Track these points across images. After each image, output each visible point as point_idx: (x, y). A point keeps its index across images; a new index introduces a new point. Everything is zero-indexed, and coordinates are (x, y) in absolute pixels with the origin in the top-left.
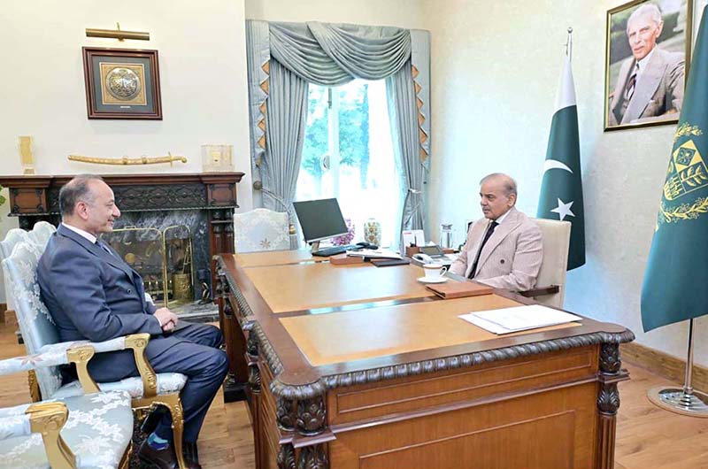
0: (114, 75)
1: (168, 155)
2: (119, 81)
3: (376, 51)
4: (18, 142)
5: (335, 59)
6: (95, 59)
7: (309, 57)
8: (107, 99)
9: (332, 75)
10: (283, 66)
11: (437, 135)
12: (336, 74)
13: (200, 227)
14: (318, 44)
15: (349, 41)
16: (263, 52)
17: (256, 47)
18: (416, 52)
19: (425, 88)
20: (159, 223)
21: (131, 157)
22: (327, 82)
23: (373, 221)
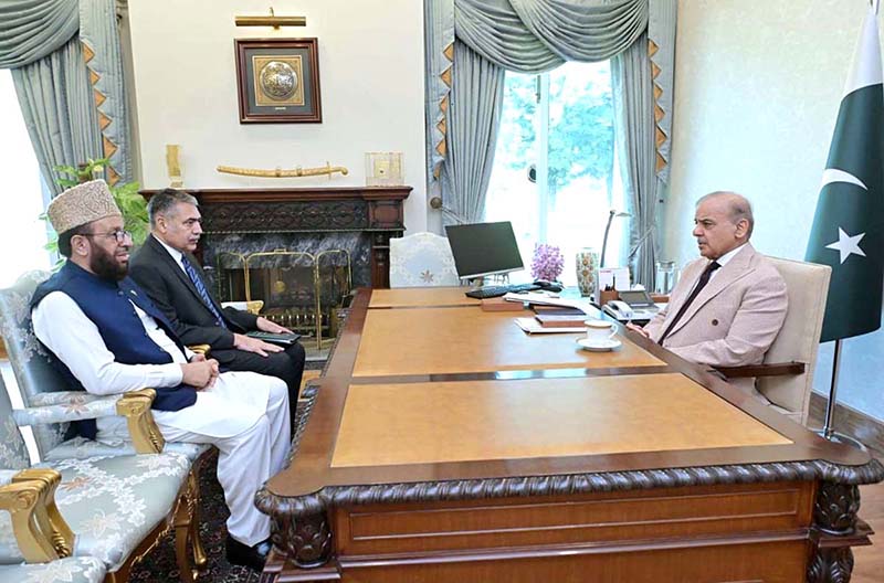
0: (269, 71)
1: (326, 166)
2: (274, 77)
3: (599, 22)
4: (165, 152)
5: (539, 36)
6: (248, 52)
7: (504, 35)
8: (261, 100)
9: (535, 58)
10: (471, 50)
11: (681, 135)
12: (540, 57)
13: (361, 252)
14: (518, 17)
15: (561, 11)
16: (446, 32)
17: (437, 27)
18: (655, 21)
19: (666, 71)
20: (315, 247)
21: (285, 168)
22: (528, 67)
23: (589, 251)
